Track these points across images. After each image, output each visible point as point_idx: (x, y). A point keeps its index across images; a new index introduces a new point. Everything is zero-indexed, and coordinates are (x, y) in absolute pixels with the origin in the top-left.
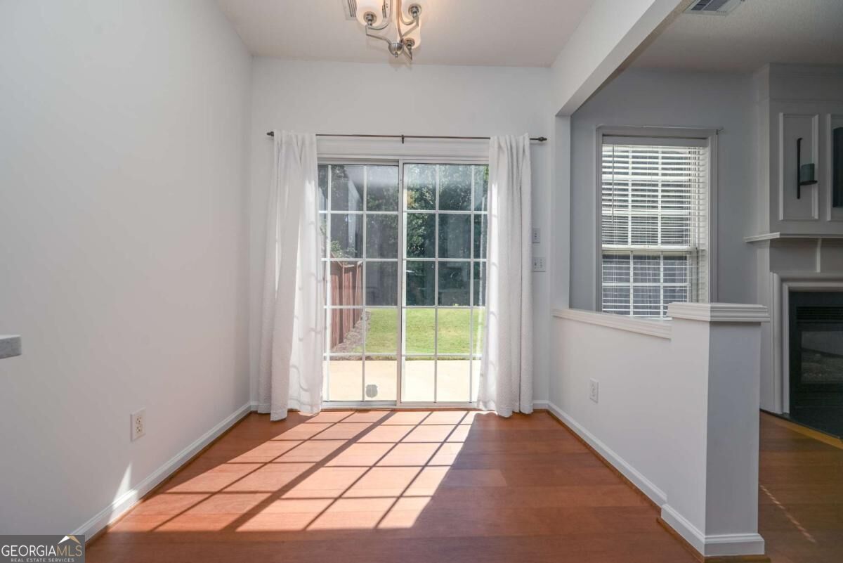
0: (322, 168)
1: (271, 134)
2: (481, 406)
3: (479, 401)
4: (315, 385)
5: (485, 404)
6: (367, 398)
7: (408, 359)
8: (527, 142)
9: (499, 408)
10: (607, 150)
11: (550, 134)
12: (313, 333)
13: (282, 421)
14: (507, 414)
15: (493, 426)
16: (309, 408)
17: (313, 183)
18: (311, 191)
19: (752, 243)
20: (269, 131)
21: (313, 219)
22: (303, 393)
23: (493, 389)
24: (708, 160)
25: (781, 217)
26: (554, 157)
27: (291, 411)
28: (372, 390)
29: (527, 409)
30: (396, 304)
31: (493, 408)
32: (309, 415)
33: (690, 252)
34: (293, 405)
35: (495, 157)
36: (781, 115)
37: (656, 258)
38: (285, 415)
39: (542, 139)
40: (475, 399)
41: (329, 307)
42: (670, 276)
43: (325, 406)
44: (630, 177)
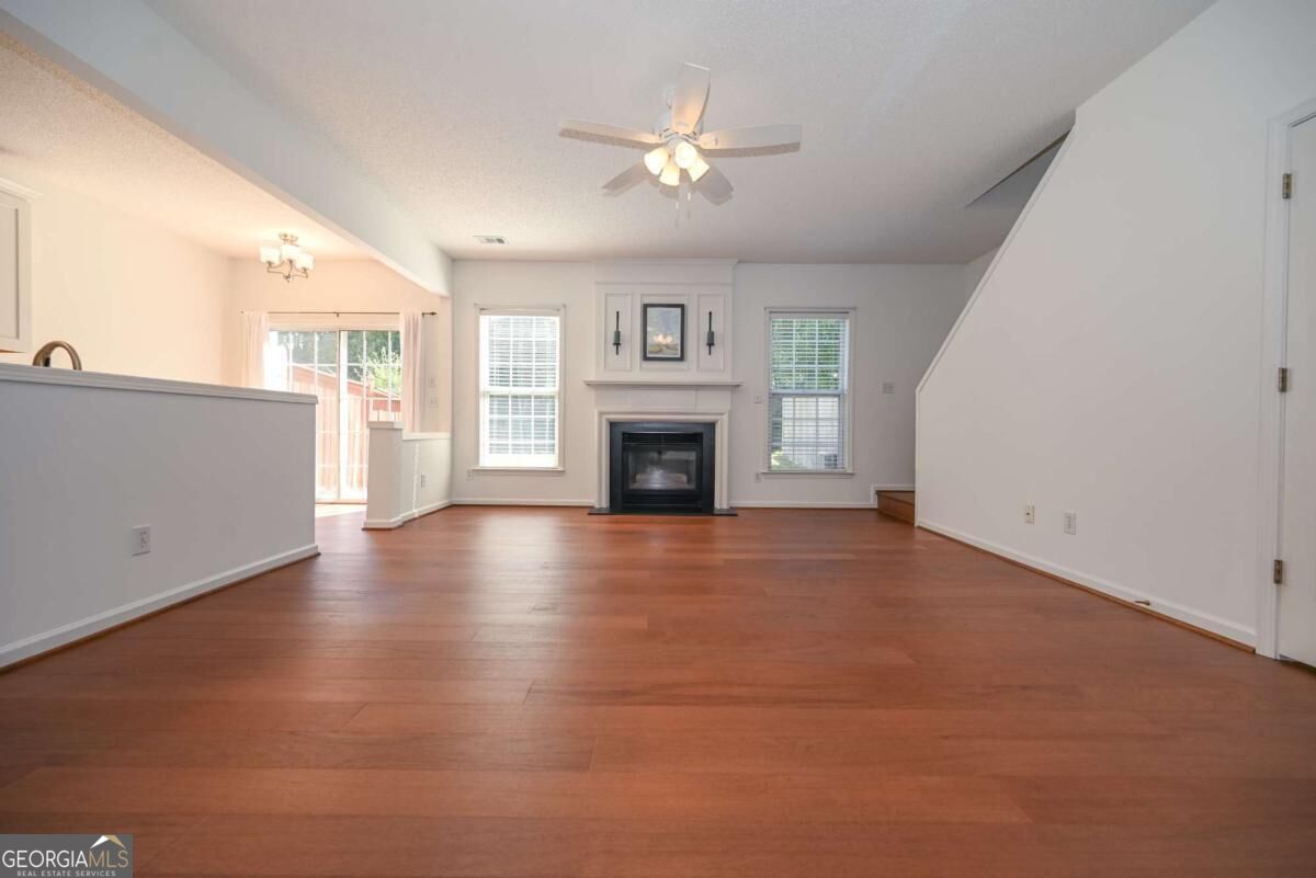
8: (420, 316)
24: (557, 327)
25: (603, 369)
33: (550, 394)
36: (604, 296)
39: (433, 313)
44: (512, 339)
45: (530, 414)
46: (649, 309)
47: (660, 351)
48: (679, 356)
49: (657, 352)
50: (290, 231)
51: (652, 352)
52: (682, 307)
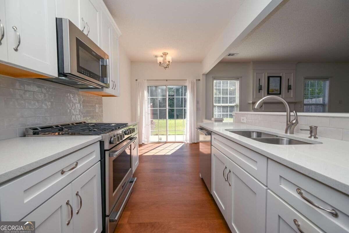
0: (148, 87)
1: (137, 80)
2: (186, 142)
3: (185, 140)
4: (148, 138)
5: (187, 141)
6: (159, 141)
7: (169, 135)
8: (195, 81)
9: (190, 142)
10: (215, 81)
11: (201, 78)
12: (147, 126)
13: (141, 145)
14: (191, 143)
15: (188, 145)
16: (147, 142)
17: (146, 91)
18: (146, 93)
19: (249, 103)
20: (136, 79)
21: (146, 99)
22: (145, 139)
23: (188, 138)
24: (239, 84)
25: (255, 97)
26: (202, 84)
27: (143, 143)
28: (161, 139)
29: (195, 142)
30: (166, 119)
31: (188, 142)
32: (147, 144)
33: (236, 105)
34: (143, 142)
35: (188, 84)
36: (255, 73)
37: (228, 107)
38: (142, 144)
39: (199, 80)
40: (184, 141)
41: (150, 120)
42: (231, 111)
43: (150, 142)
44: (221, 88)
45: (228, 112)
46: (270, 78)
47: (273, 91)
48: (279, 93)
49: (272, 92)
50: (166, 51)
51: (271, 92)
52: (280, 77)
